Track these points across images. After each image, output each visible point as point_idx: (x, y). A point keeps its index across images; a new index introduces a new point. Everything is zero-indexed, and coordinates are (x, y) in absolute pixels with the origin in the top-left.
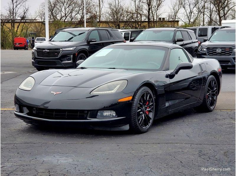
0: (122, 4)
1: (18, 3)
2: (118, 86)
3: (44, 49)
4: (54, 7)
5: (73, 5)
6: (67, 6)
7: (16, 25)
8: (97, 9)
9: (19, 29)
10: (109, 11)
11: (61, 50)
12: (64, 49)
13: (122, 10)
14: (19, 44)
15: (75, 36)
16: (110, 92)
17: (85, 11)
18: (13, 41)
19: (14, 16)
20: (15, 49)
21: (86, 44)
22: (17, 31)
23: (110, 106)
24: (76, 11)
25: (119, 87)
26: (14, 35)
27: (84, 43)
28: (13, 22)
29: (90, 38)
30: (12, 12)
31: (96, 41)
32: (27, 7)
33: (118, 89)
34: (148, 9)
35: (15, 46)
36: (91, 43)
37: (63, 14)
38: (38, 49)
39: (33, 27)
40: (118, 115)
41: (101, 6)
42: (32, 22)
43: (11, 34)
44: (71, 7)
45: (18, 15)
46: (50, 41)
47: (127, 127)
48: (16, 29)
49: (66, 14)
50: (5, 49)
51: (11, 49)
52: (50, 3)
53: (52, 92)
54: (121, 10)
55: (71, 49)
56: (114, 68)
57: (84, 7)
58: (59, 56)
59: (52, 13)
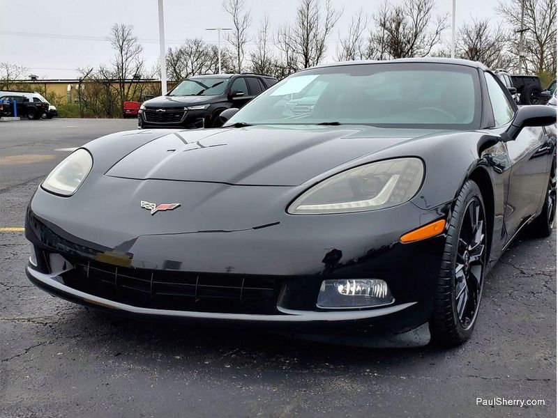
0: (268, 55)
1: (128, 55)
2: (391, 183)
3: (158, 108)
4: (177, 61)
5: (203, 58)
6: (195, 59)
7: (126, 86)
8: (236, 63)
9: (130, 90)
10: (252, 65)
11: (185, 109)
12: (190, 108)
13: (270, 64)
14: (131, 111)
15: (207, 88)
16: (362, 204)
17: (220, 65)
18: (123, 107)
19: (124, 72)
20: (125, 118)
21: (227, 100)
22: (127, 93)
23: (362, 260)
24: (207, 66)
25: (397, 187)
26: (124, 98)
27: (222, 98)
28: (122, 82)
29: (233, 89)
30: (121, 68)
31: (242, 96)
32: (140, 61)
33: (393, 194)
34: (304, 62)
35: (124, 113)
36: (234, 98)
37: (189, 71)
38: (147, 107)
39: (149, 88)
40: (397, 293)
41: (241, 58)
42: (148, 81)
43: (120, 97)
44: (200, 61)
45: (129, 71)
46: (168, 95)
47: (422, 335)
48: (126, 91)
49: (193, 70)
50: (112, 118)
51: (120, 118)
52: (172, 55)
53: (143, 203)
54: (268, 64)
55: (203, 107)
56: (336, 124)
57: (218, 59)
58: (182, 120)
59: (175, 70)
